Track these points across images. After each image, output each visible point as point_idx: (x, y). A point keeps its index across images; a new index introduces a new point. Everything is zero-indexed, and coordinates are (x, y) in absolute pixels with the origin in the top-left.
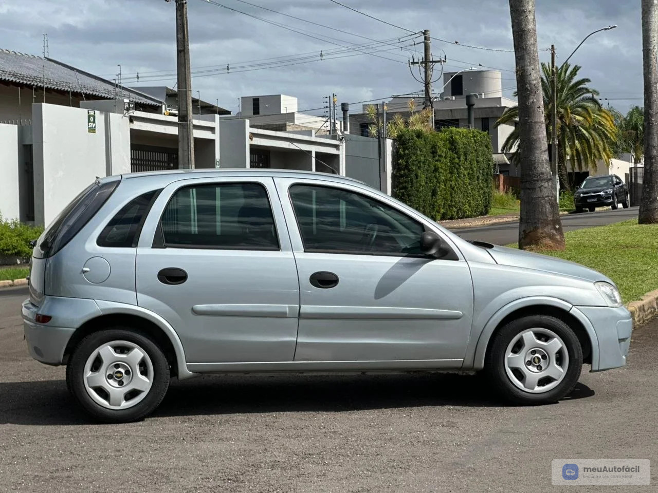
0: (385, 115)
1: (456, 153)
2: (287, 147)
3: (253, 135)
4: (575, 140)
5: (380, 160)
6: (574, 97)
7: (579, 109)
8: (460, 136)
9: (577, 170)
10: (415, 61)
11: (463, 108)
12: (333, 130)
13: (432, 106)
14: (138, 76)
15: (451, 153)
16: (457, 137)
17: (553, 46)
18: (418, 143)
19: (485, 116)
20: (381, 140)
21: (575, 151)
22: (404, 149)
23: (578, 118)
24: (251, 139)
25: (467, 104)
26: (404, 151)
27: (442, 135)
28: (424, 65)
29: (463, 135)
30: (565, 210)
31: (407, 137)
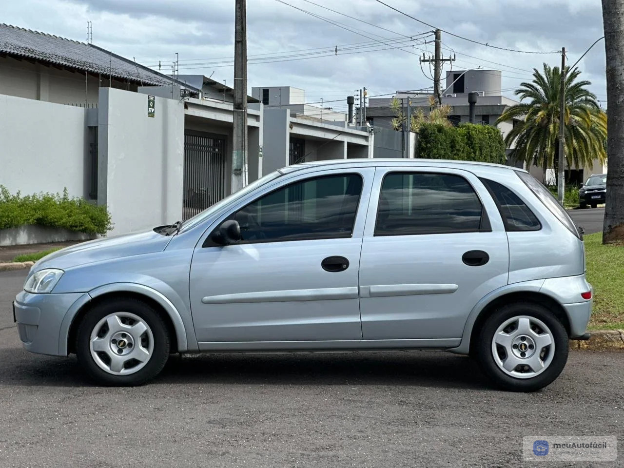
0: (409, 109)
1: (472, 148)
2: (323, 137)
3: (293, 124)
4: (573, 139)
5: (403, 152)
6: (573, 98)
7: (577, 110)
8: (476, 131)
9: (573, 167)
10: (426, 59)
11: (465, 105)
12: (363, 122)
13: (440, 102)
14: (160, 64)
15: (468, 148)
16: (474, 132)
17: (563, 49)
18: (439, 137)
19: (485, 114)
20: (405, 133)
21: (572, 150)
22: (427, 143)
23: (577, 118)
24: (291, 127)
25: (469, 102)
26: (426, 145)
27: (460, 130)
28: (434, 62)
29: (479, 131)
30: (570, 206)
31: (430, 132)
